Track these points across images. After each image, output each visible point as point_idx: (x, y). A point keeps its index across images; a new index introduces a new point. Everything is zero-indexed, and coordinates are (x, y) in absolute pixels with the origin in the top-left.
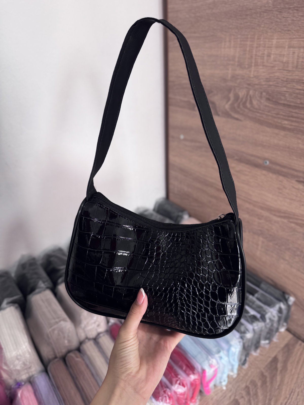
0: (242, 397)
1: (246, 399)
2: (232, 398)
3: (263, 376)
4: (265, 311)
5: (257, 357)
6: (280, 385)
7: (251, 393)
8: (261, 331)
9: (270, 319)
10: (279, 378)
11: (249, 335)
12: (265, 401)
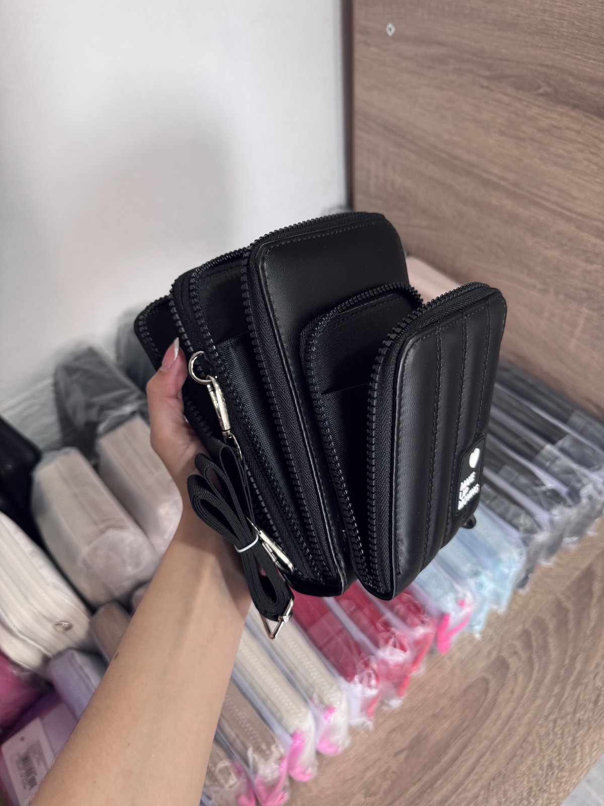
0: (515, 653)
1: (524, 656)
2: (494, 655)
3: (560, 609)
4: (579, 481)
5: (550, 569)
6: (595, 627)
7: (534, 644)
8: (568, 522)
9: (590, 498)
10: (594, 613)
11: (542, 537)
12: (563, 662)
